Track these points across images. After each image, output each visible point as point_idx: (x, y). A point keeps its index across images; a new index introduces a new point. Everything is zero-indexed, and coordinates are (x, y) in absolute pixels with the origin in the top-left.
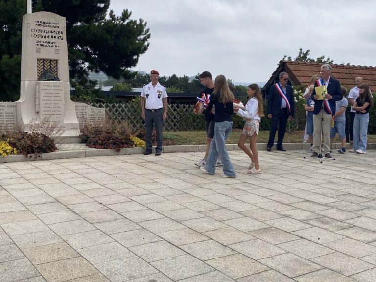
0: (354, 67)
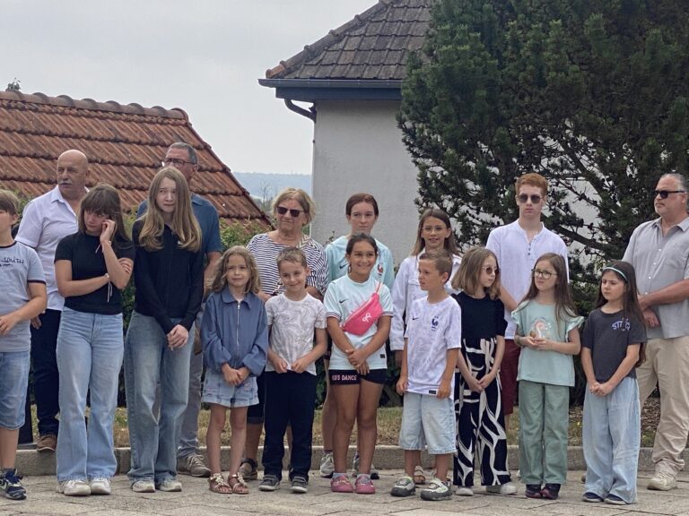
0: (42, 104)
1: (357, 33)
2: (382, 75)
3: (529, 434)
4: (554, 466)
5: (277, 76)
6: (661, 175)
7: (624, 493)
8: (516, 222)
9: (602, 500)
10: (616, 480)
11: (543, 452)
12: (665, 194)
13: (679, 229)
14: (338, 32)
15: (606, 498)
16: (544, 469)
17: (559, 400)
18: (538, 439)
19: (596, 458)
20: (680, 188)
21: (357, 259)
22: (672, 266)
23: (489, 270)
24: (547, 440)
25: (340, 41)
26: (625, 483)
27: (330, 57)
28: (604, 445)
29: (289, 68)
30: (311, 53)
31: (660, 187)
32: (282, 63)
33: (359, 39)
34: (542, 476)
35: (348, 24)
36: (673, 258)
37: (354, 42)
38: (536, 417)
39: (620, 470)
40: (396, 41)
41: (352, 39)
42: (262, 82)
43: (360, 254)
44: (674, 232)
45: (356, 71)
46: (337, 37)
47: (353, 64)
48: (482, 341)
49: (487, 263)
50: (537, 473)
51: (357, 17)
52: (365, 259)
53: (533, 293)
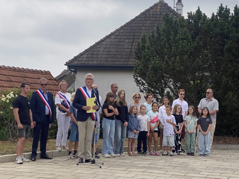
1: (86, 53)
2: (93, 63)
3: (188, 142)
4: (193, 149)
5: (69, 63)
6: (207, 89)
7: (208, 154)
8: (178, 99)
9: (203, 156)
10: (206, 151)
11: (191, 146)
12: (208, 93)
13: (211, 100)
14: (82, 53)
15: (204, 155)
16: (191, 150)
17: (194, 135)
18: (190, 143)
19: (201, 147)
20: (211, 92)
21: (154, 107)
22: (211, 108)
23: (179, 109)
24: (191, 144)
25: (82, 55)
26: (208, 152)
27: (80, 59)
28: (203, 144)
29: (71, 61)
30: (76, 58)
31: (207, 91)
32: (69, 60)
33: (87, 55)
34: (190, 151)
35: (84, 51)
36: (211, 106)
37: (86, 56)
38: (189, 139)
39: (207, 149)
40: (96, 55)
41: (85, 55)
42: (65, 65)
43: (155, 106)
44: (210, 101)
45: (87, 62)
46: (81, 54)
47: (86, 61)
48: (179, 123)
49: (178, 108)
50: (189, 150)
51: (85, 50)
52: (156, 107)
53: (188, 114)
